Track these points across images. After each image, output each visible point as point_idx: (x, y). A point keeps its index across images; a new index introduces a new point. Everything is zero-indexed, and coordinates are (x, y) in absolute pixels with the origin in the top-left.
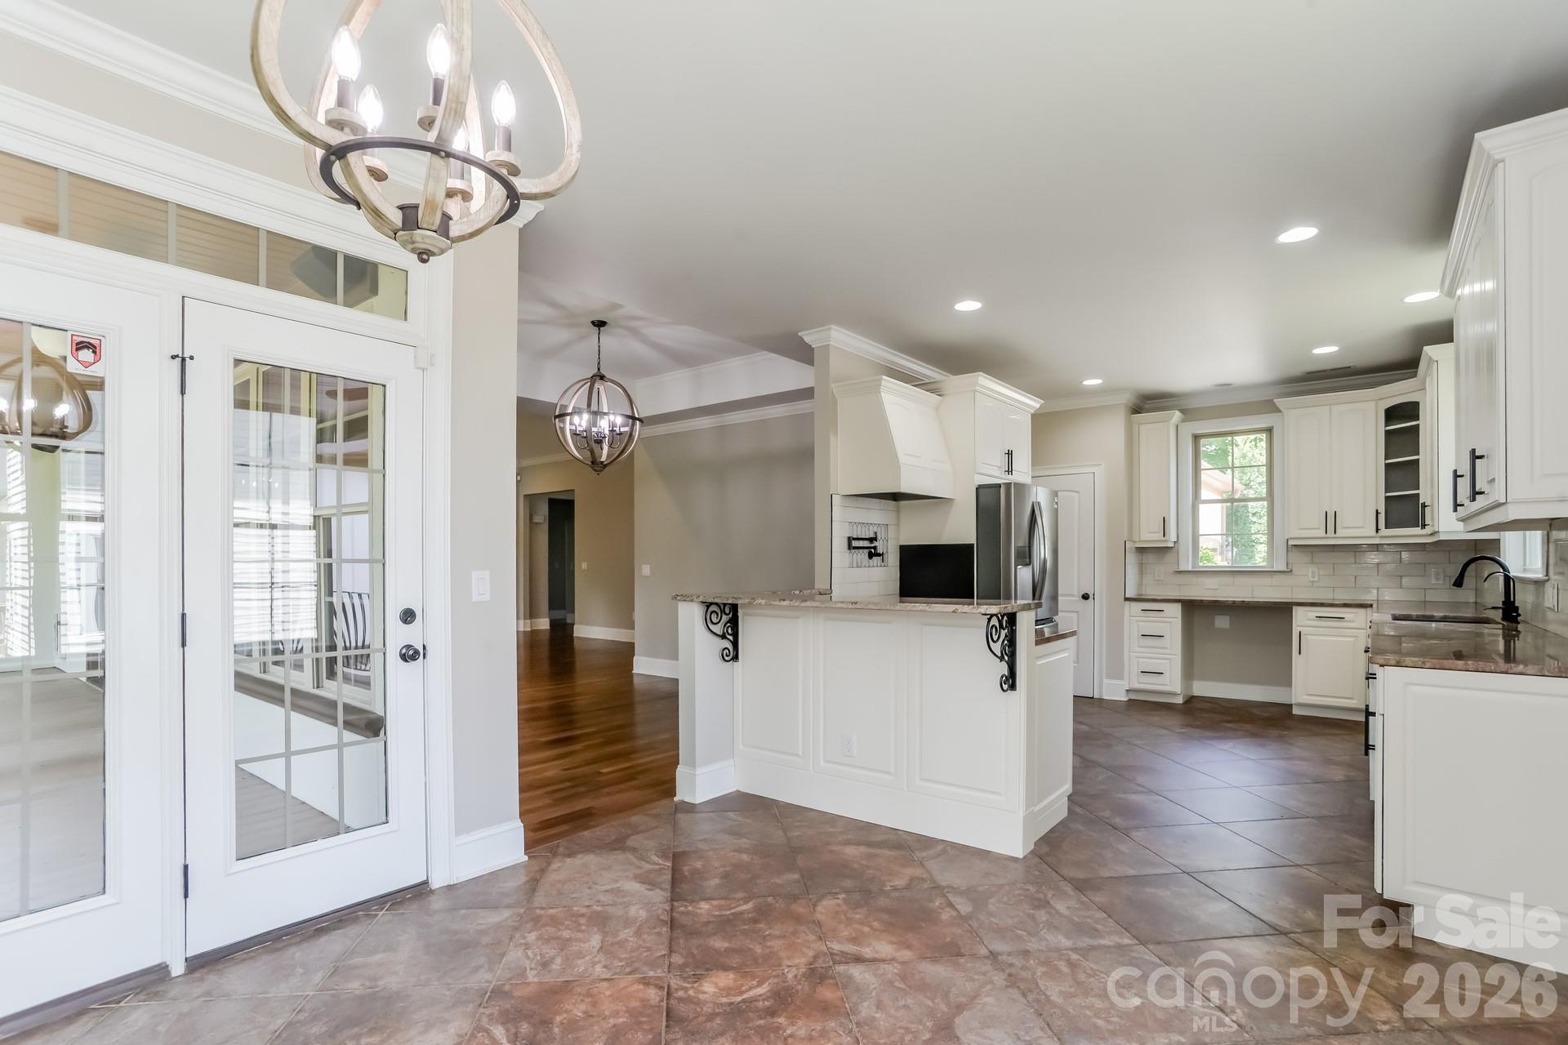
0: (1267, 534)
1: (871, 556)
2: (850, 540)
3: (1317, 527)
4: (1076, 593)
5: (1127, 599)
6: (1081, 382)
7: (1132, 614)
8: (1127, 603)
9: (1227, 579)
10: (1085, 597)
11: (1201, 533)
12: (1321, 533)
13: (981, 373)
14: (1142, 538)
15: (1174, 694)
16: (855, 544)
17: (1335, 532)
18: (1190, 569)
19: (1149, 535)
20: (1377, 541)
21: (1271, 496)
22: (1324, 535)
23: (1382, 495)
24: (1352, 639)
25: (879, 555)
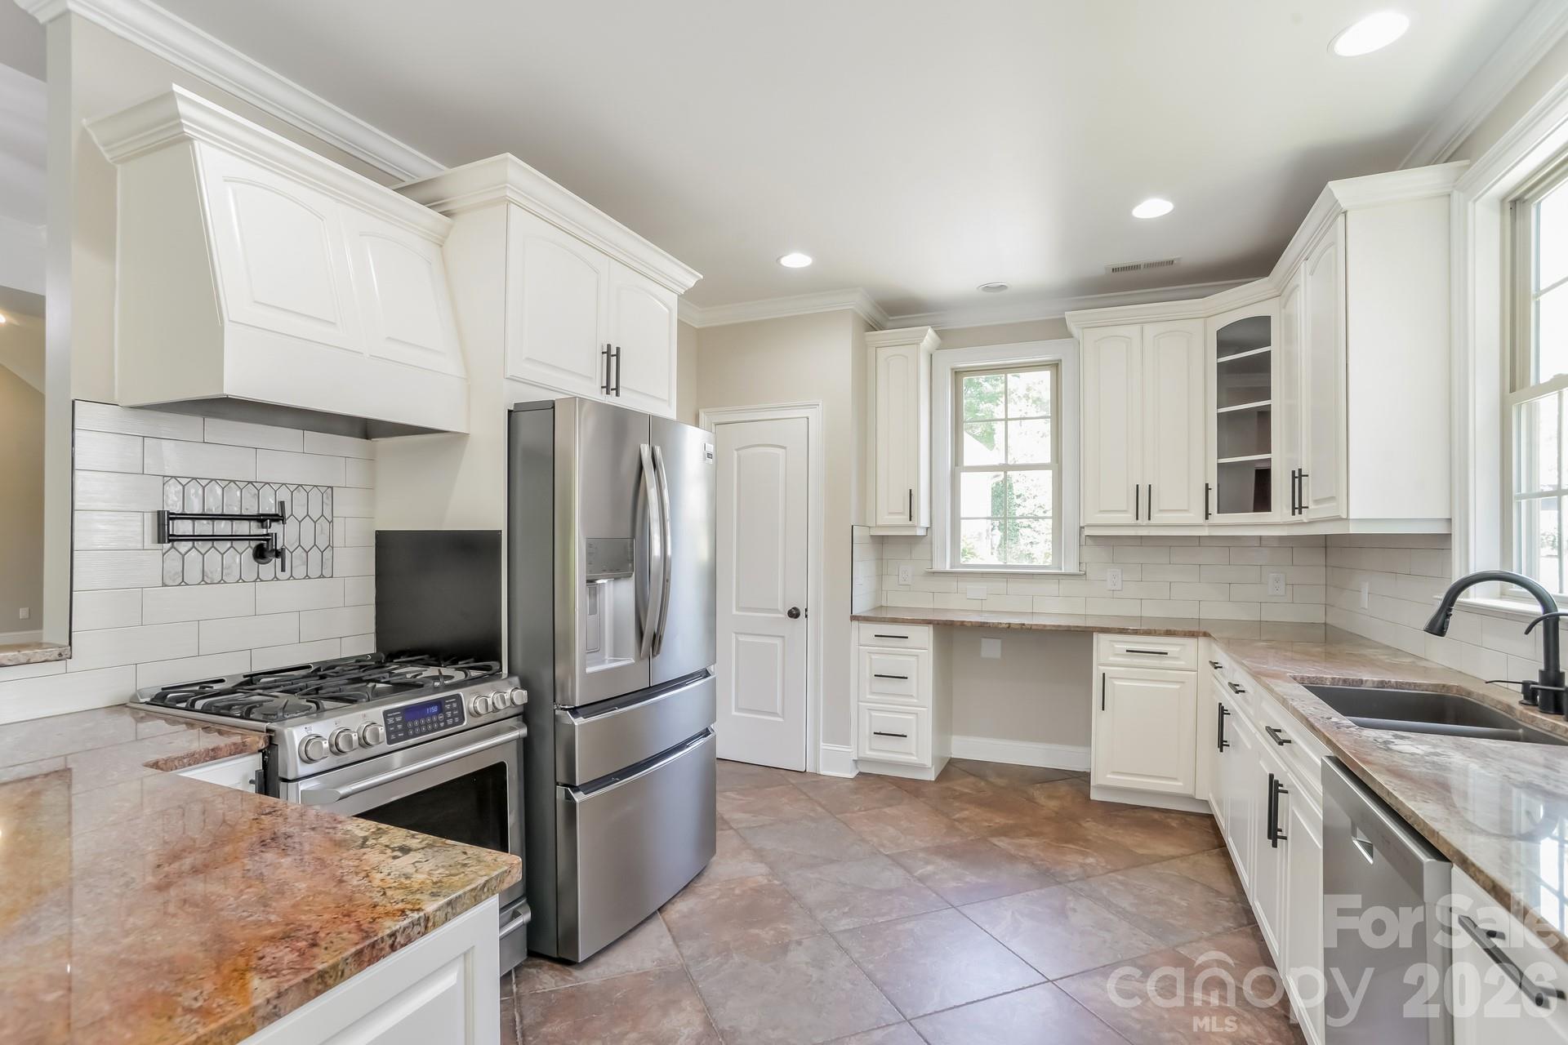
0: (1052, 518)
1: (260, 554)
2: (164, 520)
3: (1125, 509)
4: (780, 607)
5: (854, 618)
6: (778, 259)
7: (862, 643)
8: (855, 623)
9: (1000, 586)
10: (794, 614)
11: (962, 516)
12: (1129, 517)
13: (509, 155)
14: (880, 523)
15: (921, 768)
16: (182, 527)
17: (1149, 519)
18: (948, 568)
19: (889, 517)
20: (1205, 532)
21: (1057, 462)
22: (1133, 521)
23: (1214, 461)
24: (1177, 686)
25: (279, 554)
